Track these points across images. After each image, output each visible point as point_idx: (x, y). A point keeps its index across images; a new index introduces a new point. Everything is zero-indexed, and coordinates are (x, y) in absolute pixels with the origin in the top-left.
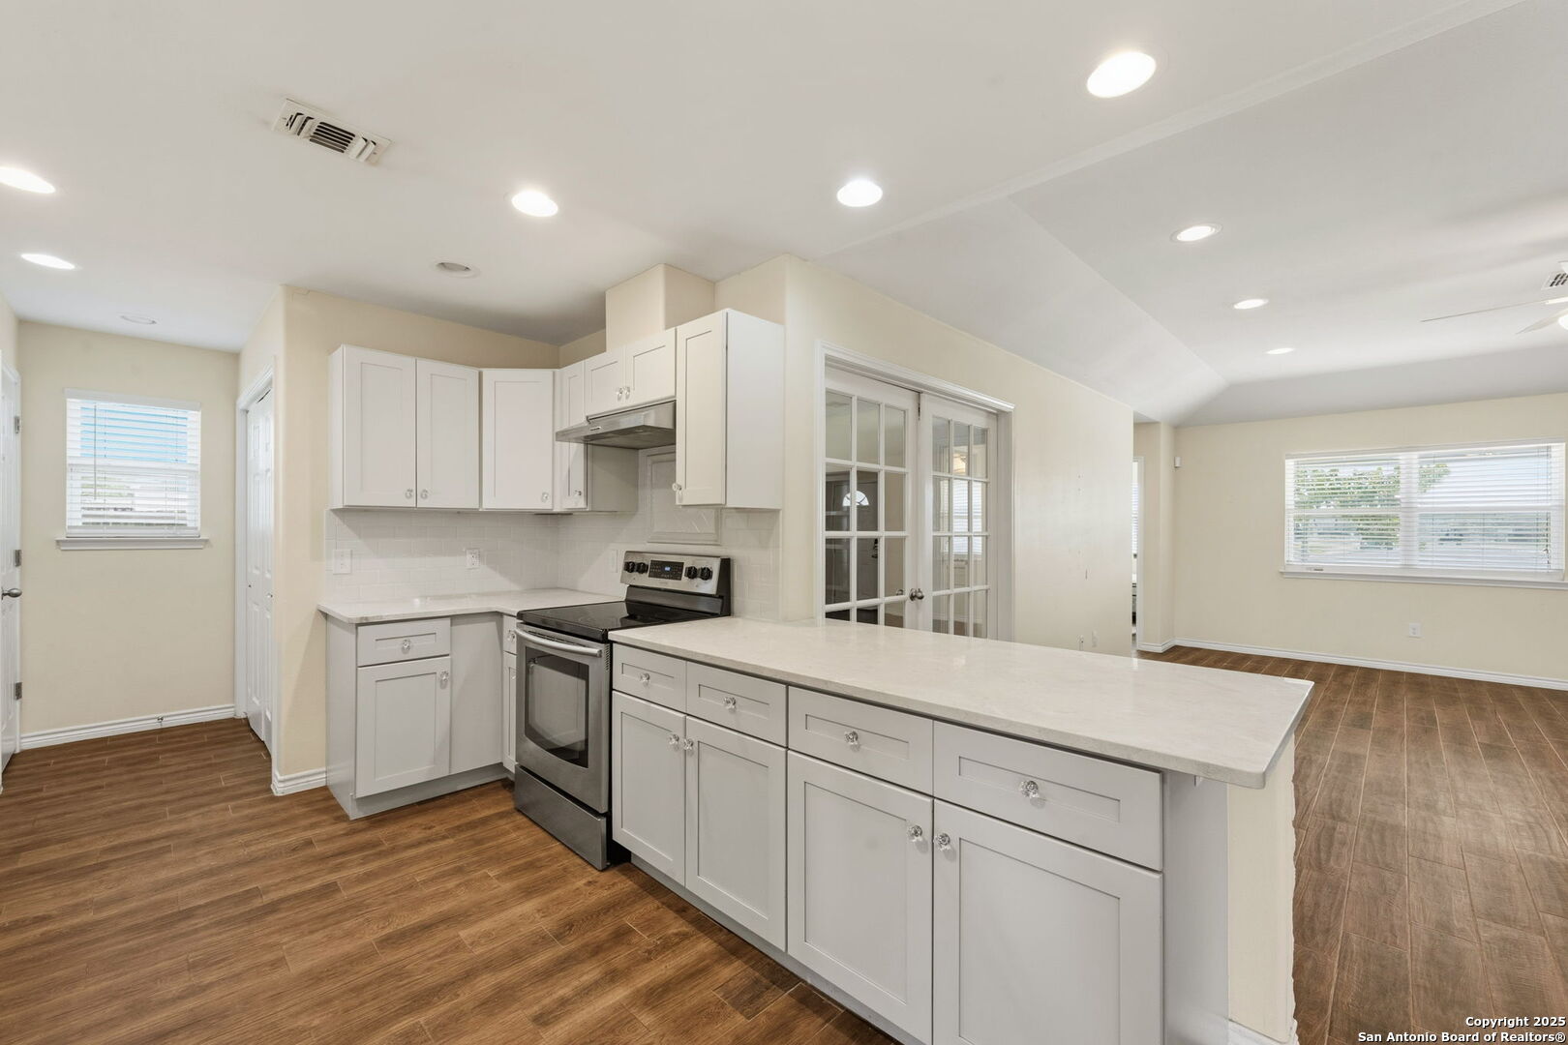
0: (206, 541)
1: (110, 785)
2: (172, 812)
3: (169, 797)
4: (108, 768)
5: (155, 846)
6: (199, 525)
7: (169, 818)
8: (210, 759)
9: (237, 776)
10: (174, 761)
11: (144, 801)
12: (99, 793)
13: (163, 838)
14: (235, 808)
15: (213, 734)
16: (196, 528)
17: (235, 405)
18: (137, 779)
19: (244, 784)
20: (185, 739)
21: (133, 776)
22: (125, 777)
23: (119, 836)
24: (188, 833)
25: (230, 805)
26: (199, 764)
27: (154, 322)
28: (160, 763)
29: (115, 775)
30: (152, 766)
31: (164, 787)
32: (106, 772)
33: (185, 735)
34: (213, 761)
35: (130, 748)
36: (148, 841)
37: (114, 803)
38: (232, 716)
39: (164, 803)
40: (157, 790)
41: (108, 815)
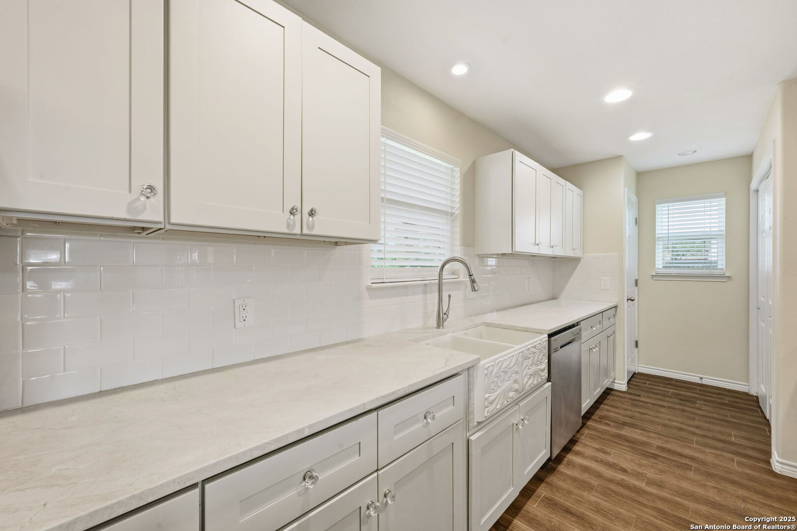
0: (729, 277)
1: (669, 407)
2: (697, 443)
3: (698, 431)
4: (670, 397)
5: (684, 461)
6: (724, 267)
7: (694, 445)
8: (727, 416)
9: (745, 438)
10: (704, 408)
11: (684, 426)
12: (663, 410)
13: (690, 458)
14: (740, 464)
15: (732, 399)
16: (722, 269)
17: (749, 189)
18: (683, 411)
19: (749, 447)
20: (714, 396)
21: (681, 407)
22: (677, 406)
23: (667, 442)
24: (704, 463)
25: (736, 458)
26: (720, 417)
27: (695, 151)
28: (697, 405)
29: (672, 402)
30: (692, 406)
31: (696, 423)
32: (668, 399)
33: (714, 393)
34: (729, 419)
35: (683, 389)
36: (681, 455)
37: (669, 420)
38: (747, 392)
39: (694, 434)
40: (691, 422)
41: (664, 425)
